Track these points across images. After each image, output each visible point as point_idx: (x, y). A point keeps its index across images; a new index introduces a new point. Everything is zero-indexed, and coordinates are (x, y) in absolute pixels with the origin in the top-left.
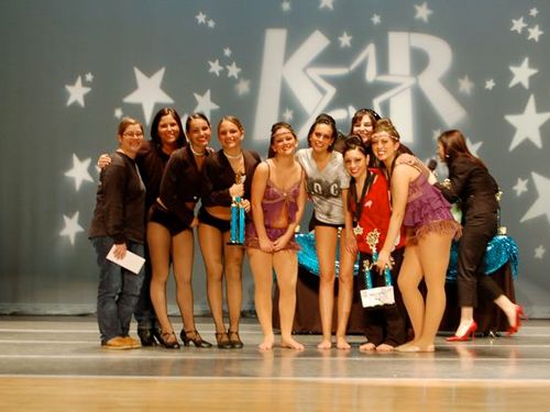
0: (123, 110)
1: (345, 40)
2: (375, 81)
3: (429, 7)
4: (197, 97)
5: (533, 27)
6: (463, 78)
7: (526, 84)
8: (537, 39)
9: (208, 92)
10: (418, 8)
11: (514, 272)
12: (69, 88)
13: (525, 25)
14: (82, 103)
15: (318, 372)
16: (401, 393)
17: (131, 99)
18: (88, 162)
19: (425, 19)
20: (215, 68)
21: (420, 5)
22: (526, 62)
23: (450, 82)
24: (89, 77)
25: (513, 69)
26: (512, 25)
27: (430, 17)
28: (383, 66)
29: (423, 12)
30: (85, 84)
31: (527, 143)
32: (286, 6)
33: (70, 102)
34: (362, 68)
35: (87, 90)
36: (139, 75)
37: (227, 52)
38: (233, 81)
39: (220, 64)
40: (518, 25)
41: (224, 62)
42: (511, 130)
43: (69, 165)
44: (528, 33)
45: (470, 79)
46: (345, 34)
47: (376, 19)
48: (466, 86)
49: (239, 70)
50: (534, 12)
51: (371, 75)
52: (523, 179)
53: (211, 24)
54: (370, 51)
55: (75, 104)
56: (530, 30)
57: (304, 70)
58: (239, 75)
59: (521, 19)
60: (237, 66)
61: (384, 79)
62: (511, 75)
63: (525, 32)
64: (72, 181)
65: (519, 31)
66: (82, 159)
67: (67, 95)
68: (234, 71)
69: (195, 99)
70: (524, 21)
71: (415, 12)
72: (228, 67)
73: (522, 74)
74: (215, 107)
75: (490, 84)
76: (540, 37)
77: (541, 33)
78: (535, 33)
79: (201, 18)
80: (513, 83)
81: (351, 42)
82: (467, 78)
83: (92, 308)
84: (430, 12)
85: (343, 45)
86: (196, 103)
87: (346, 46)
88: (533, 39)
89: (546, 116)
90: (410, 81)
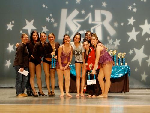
0: (23, 31)
1: (83, 12)
2: (91, 23)
3: (106, 3)
4: (43, 27)
5: (134, 9)
6: (115, 22)
7: (132, 24)
8: (135, 12)
9: (46, 26)
10: (103, 3)
11: (129, 75)
12: (8, 25)
13: (132, 8)
14: (11, 29)
15: (76, 103)
16: (98, 109)
17: (25, 28)
18: (13, 45)
19: (105, 6)
20: (48, 19)
21: (104, 2)
22: (132, 18)
23: (112, 23)
24: (13, 22)
25: (129, 20)
27: (106, 6)
28: (94, 19)
29: (104, 4)
30: (12, 24)
31: (133, 40)
32: (67, 3)
33: (8, 29)
34: (88, 20)
35: (13, 26)
36: (27, 21)
37: (51, 15)
38: (53, 23)
39: (49, 18)
40: (130, 8)
41: (50, 18)
42: (128, 37)
43: (8, 46)
44: (133, 10)
45: (117, 23)
46: (83, 10)
47: (92, 6)
48: (116, 24)
49: (54, 20)
50: (134, 4)
51: (90, 21)
52: (132, 50)
53: (47, 7)
54: (90, 15)
55: (9, 29)
56: (133, 9)
57: (72, 20)
58: (54, 21)
59: (131, 6)
60: (54, 19)
61: (94, 22)
62: (128, 22)
63: (132, 10)
64: (9, 51)
65: (130, 10)
66: (11, 45)
67: (7, 27)
68: (53, 20)
69: (42, 28)
70: (132, 7)
71: (102, 4)
72: (51, 19)
73: (131, 21)
74: (48, 30)
75: (123, 24)
76: (136, 11)
78: (135, 10)
79: (44, 6)
80: (129, 24)
81: (85, 12)
82: (116, 22)
83: (14, 85)
84: (106, 4)
85: (83, 13)
86: (43, 29)
87: (83, 14)
88: (134, 12)
89: (138, 33)
90: (101, 23)
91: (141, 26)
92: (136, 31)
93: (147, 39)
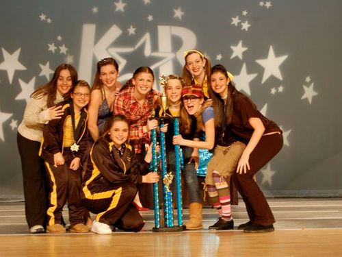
1: (132, 31)
2: (150, 56)
3: (182, 11)
4: (41, 66)
5: (244, 23)
7: (241, 57)
8: (247, 30)
9: (48, 63)
10: (175, 11)
13: (240, 21)
19: (180, 17)
20: (52, 48)
21: (177, 9)
22: (240, 44)
25: (233, 48)
26: (232, 21)
27: (183, 16)
28: (155, 47)
29: (178, 13)
32: (95, 10)
34: (142, 48)
36: (5, 53)
37: (59, 38)
38: (63, 56)
39: (55, 46)
40: (236, 21)
41: (58, 44)
44: (242, 26)
46: (132, 27)
47: (150, 18)
49: (66, 49)
50: (245, 13)
51: (148, 52)
53: (49, 21)
54: (147, 37)
56: (242, 24)
57: (107, 49)
58: (67, 52)
59: (237, 17)
60: (66, 47)
61: (155, 54)
62: (231, 52)
65: (236, 25)
68: (63, 49)
70: (239, 19)
71: (174, 13)
72: (60, 47)
73: (238, 50)
75: (219, 57)
77: (249, 25)
78: (246, 26)
79: (43, 17)
80: (233, 56)
81: (135, 32)
84: (183, 13)
85: (130, 34)
86: (41, 70)
87: (132, 35)
88: (244, 30)
89: (253, 76)
90: (171, 56)
91: (261, 62)
92: (249, 72)
93: (273, 91)
